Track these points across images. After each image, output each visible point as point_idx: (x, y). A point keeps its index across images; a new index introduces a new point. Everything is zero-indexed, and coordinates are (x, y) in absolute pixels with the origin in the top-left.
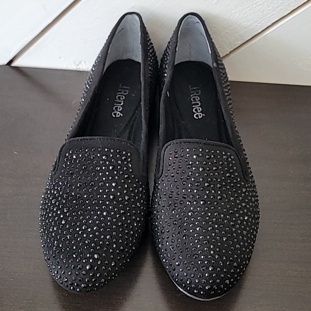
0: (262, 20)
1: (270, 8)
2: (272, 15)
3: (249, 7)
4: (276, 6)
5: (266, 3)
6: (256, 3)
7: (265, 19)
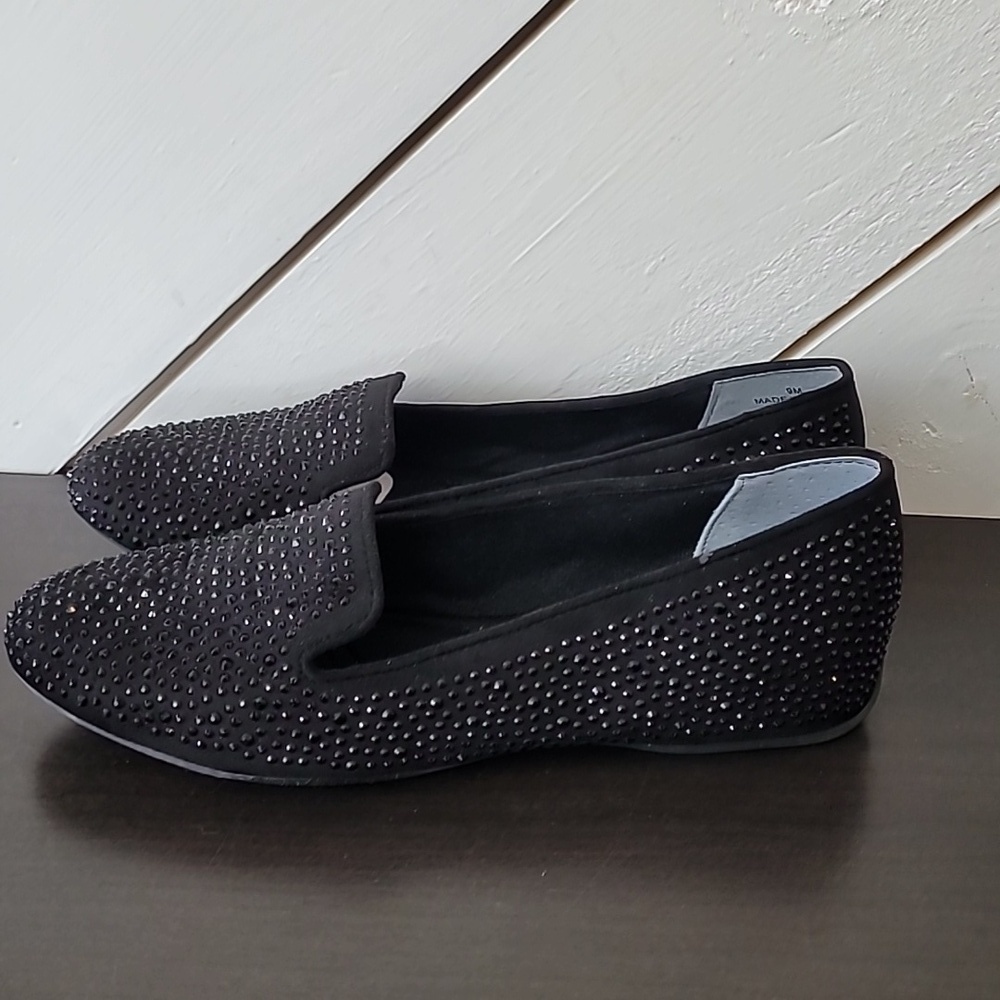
0: (781, 322)
1: (799, 286)
2: (807, 305)
3: (741, 283)
4: (815, 277)
5: (787, 271)
6: (761, 271)
7: (787, 318)
